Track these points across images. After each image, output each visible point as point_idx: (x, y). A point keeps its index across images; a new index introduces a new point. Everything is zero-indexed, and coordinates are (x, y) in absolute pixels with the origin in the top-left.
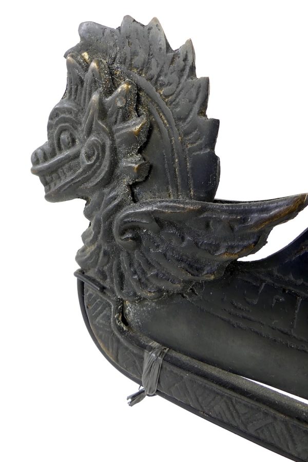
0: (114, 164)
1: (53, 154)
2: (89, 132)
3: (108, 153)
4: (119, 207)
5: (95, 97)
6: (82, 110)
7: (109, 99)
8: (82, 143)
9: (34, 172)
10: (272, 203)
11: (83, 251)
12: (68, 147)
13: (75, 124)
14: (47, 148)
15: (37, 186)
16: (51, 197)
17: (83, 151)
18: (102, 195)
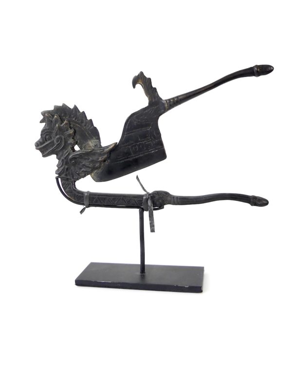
0: (66, 142)
1: (44, 143)
2: (56, 135)
3: (63, 140)
4: (69, 154)
5: (57, 125)
6: (53, 129)
7: (62, 125)
8: (54, 138)
9: (37, 149)
10: (108, 148)
11: (58, 170)
12: (49, 140)
13: (51, 133)
14: (41, 141)
16: (44, 156)
17: (55, 141)
18: (63, 152)
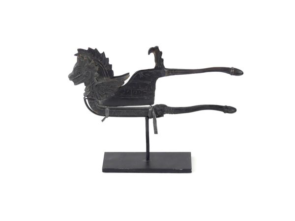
15: (72, 83)
